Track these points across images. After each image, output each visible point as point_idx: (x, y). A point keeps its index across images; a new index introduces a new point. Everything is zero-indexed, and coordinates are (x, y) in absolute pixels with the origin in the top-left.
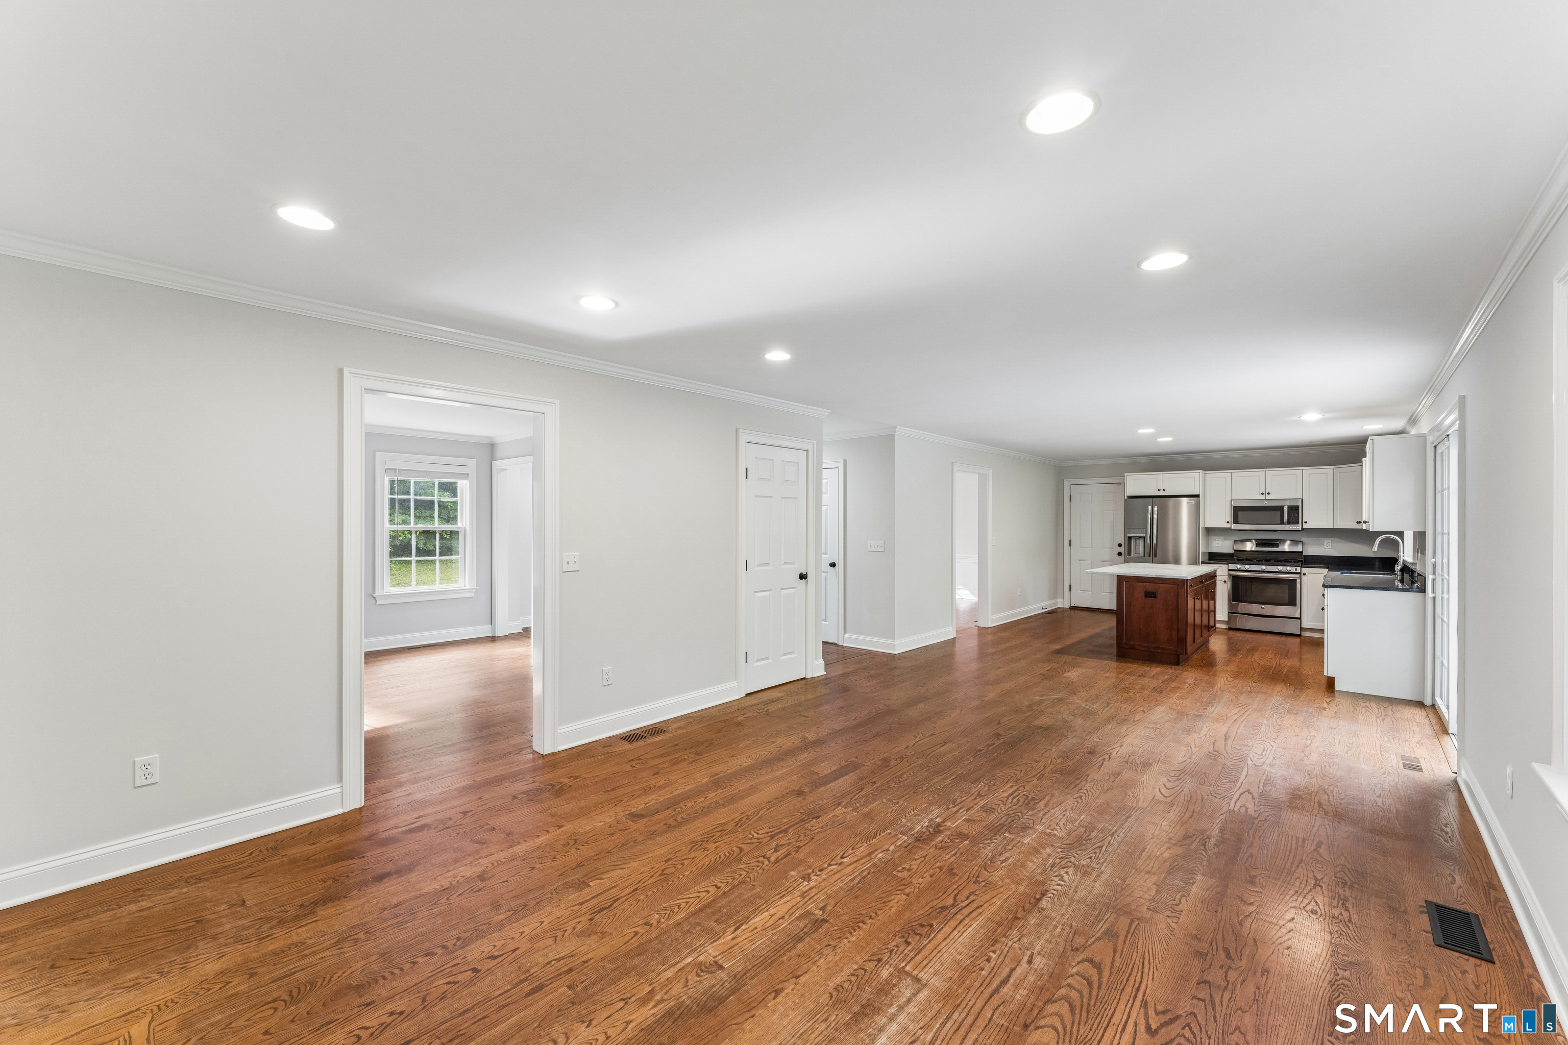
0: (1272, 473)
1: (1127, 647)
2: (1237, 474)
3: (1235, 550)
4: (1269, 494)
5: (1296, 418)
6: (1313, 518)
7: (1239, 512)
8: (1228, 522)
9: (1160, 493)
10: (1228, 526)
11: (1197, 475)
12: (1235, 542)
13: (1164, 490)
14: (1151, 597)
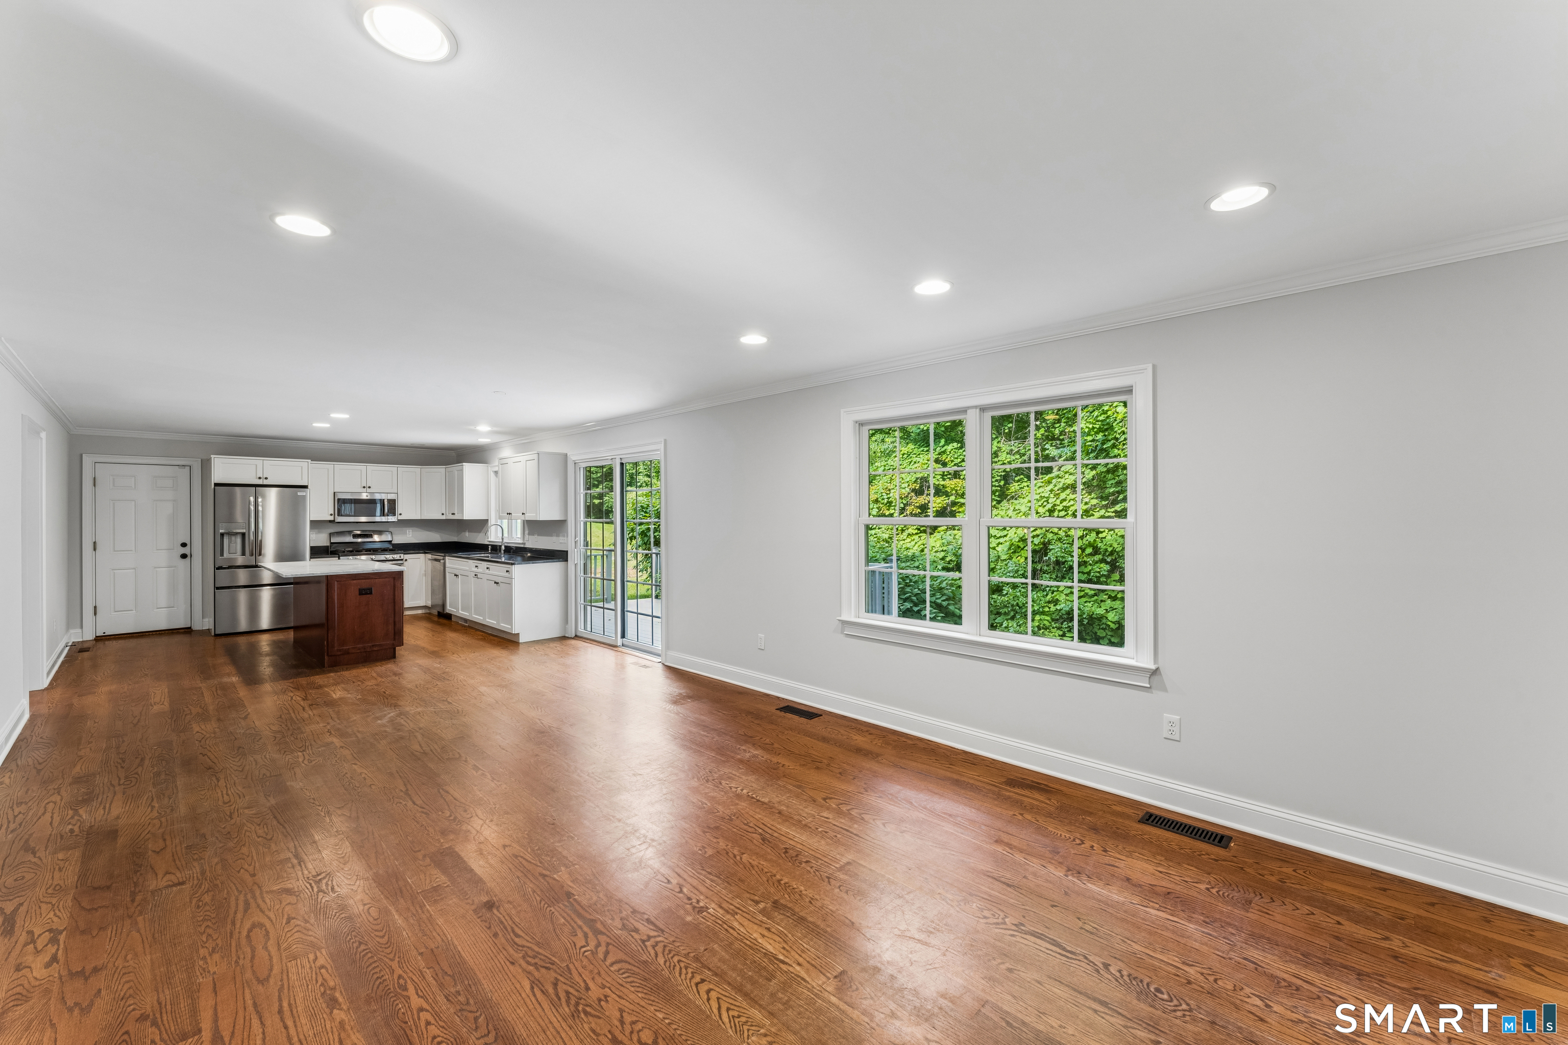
0: (372, 468)
1: (339, 653)
2: (340, 467)
3: (331, 543)
4: (369, 487)
5: (472, 427)
6: (407, 510)
7: (341, 503)
8: (331, 515)
9: (260, 482)
10: (331, 518)
11: (304, 464)
12: (331, 535)
13: (266, 478)
14: (366, 594)
